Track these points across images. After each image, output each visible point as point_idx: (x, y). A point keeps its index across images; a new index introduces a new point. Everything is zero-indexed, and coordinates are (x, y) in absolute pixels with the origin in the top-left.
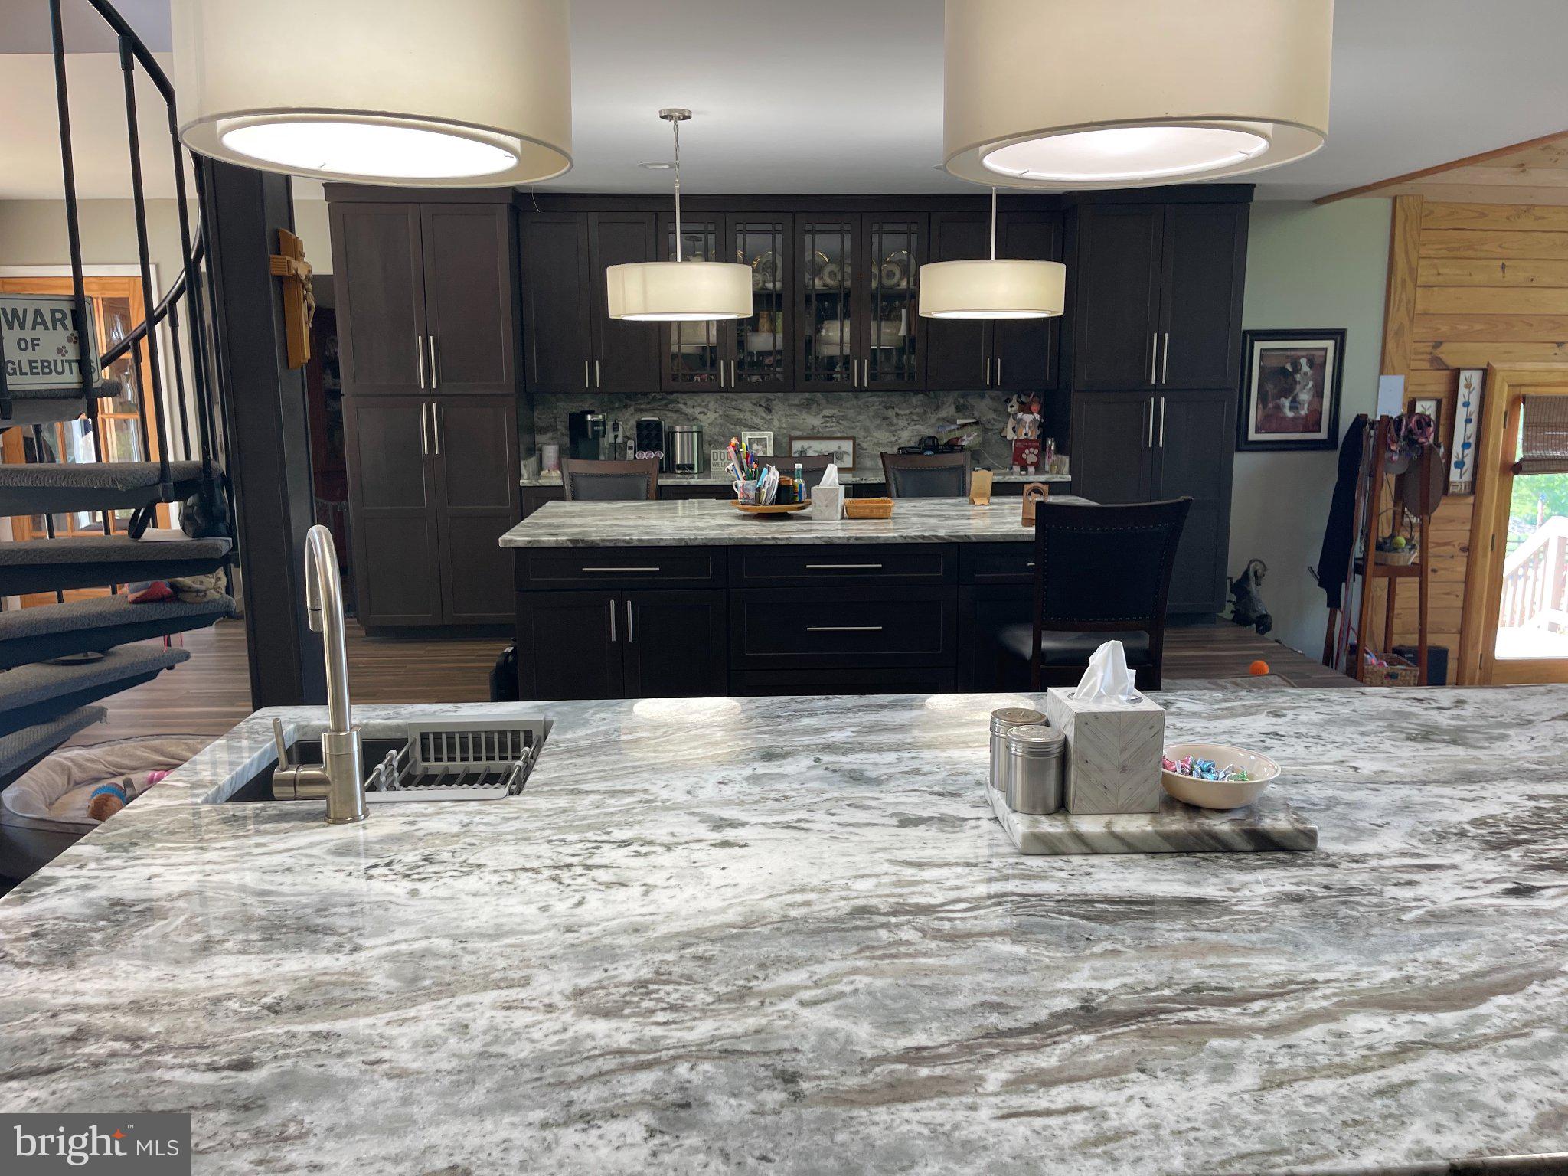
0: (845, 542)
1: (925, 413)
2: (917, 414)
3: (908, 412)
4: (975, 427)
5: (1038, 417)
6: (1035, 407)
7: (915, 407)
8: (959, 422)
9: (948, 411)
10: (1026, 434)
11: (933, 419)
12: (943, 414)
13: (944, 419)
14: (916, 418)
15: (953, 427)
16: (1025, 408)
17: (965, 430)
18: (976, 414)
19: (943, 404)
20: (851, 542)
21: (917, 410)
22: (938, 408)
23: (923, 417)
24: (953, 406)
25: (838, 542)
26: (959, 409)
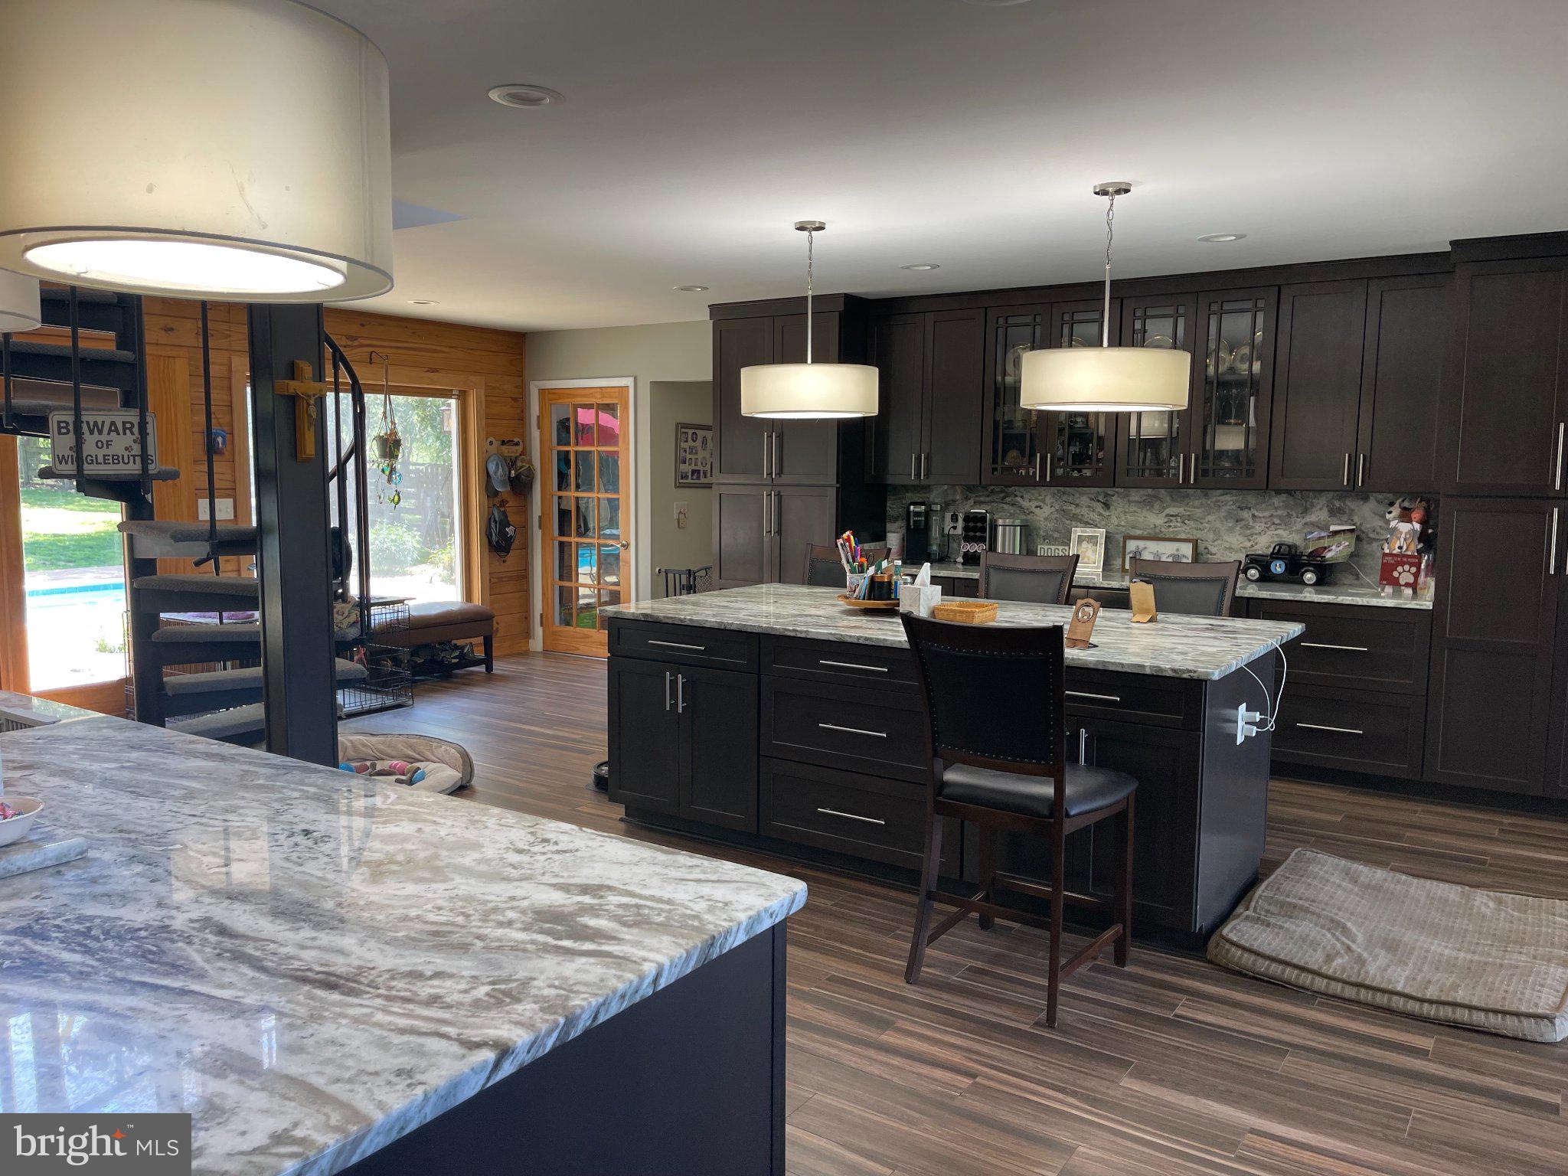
0: (855, 641)
1: (1289, 516)
2: (1279, 517)
3: (1267, 514)
4: (1349, 535)
5: (1417, 526)
6: (1417, 515)
7: (1276, 509)
8: (1333, 528)
9: (1319, 514)
10: (1400, 548)
11: (1299, 523)
12: (1312, 518)
13: (1313, 524)
14: (1277, 521)
15: (1323, 534)
16: (1406, 516)
17: (1337, 538)
18: (1356, 519)
19: (1312, 505)
20: (861, 642)
21: (1280, 512)
22: (1305, 511)
23: (1286, 521)
24: (1325, 510)
25: (849, 640)
26: (1333, 512)
